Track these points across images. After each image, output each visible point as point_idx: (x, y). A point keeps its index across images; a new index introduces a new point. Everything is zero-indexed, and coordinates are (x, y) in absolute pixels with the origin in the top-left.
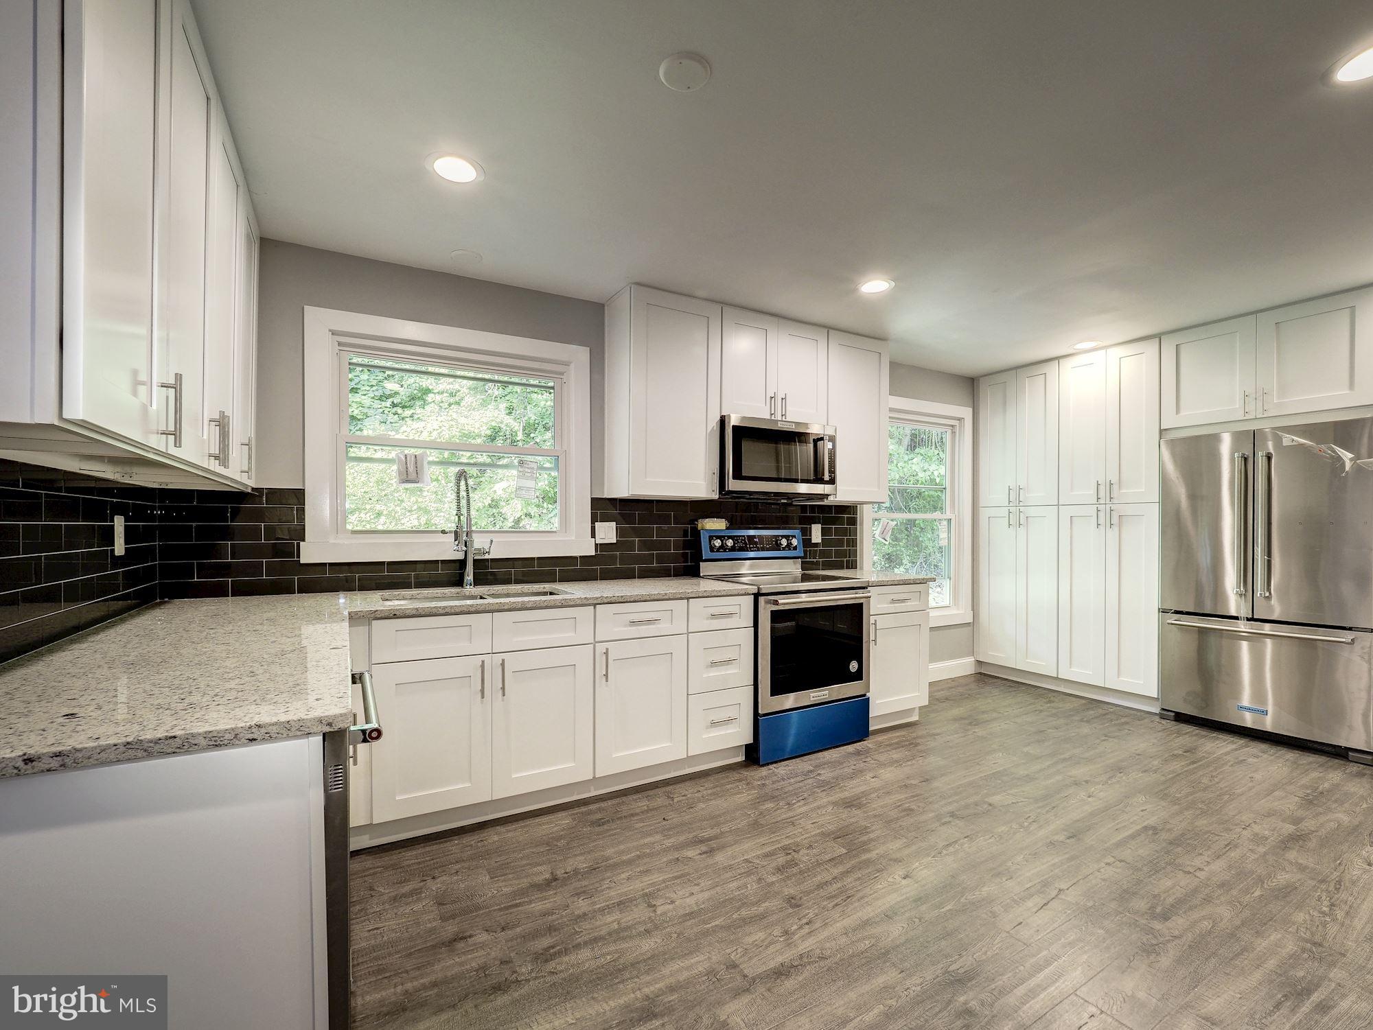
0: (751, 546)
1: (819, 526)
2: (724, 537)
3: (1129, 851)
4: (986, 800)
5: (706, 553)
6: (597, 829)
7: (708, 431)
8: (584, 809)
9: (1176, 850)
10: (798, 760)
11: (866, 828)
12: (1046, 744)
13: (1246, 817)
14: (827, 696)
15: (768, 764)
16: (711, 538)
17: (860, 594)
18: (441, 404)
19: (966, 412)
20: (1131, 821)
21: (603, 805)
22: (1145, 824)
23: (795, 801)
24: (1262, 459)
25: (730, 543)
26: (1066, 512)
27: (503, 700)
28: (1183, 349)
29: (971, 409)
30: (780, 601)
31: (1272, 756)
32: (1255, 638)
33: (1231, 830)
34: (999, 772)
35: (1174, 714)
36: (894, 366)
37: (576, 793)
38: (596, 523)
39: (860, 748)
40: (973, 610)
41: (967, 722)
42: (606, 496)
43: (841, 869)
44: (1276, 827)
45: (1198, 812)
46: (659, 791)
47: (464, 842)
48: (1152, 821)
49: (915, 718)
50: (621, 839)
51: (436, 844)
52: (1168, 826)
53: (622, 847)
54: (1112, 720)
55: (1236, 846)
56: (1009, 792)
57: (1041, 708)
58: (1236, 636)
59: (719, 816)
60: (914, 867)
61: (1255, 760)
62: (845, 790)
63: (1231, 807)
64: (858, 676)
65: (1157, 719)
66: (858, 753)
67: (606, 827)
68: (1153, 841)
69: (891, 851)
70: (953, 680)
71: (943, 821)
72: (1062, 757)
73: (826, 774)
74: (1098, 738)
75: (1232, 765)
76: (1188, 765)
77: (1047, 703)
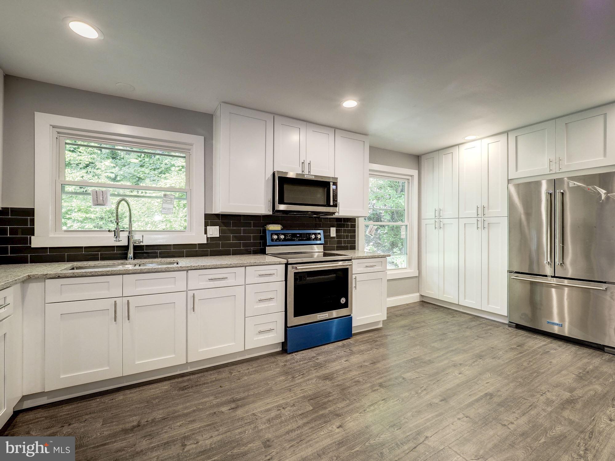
0: (295, 238)
1: (335, 229)
2: (280, 234)
3: (473, 410)
4: (402, 375)
5: (269, 242)
6: (181, 392)
7: (266, 179)
8: (180, 380)
9: (500, 410)
10: (309, 350)
11: (330, 393)
12: (445, 341)
13: (543, 388)
14: (327, 316)
15: (292, 353)
16: (272, 234)
17: (346, 263)
18: (178, 172)
19: (415, 173)
20: (479, 389)
21: (192, 377)
22: (486, 392)
23: (297, 376)
24: (559, 194)
25: (282, 237)
26: (462, 222)
27: (129, 322)
28: (519, 138)
29: (417, 171)
30: (298, 268)
31: (564, 349)
32: (558, 287)
33: (534, 396)
34: (415, 358)
35: (515, 325)
36: (371, 148)
37: (179, 370)
38: (207, 227)
39: (345, 343)
40: (419, 269)
41: (407, 328)
42: (213, 213)
43: (305, 420)
44: (560, 394)
45: (518, 384)
46: (227, 369)
47: (102, 400)
48: (491, 390)
49: (380, 326)
50: (190, 399)
51: (86, 401)
52: (499, 393)
53: (188, 404)
54: (483, 328)
55: (535, 407)
56: (417, 370)
57: (448, 320)
58: (550, 286)
59: (252, 385)
60: (347, 420)
61: (554, 351)
62: (327, 369)
63: (536, 381)
64: (346, 305)
65: (507, 327)
66: (344, 346)
67: (186, 391)
68: (489, 403)
69: (337, 409)
70: (407, 305)
71: (374, 389)
72: (451, 349)
73: (321, 359)
74: (473, 338)
75: (541, 354)
76: (518, 354)
77: (452, 318)
